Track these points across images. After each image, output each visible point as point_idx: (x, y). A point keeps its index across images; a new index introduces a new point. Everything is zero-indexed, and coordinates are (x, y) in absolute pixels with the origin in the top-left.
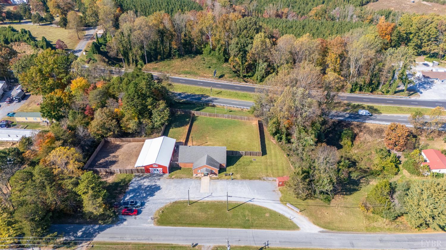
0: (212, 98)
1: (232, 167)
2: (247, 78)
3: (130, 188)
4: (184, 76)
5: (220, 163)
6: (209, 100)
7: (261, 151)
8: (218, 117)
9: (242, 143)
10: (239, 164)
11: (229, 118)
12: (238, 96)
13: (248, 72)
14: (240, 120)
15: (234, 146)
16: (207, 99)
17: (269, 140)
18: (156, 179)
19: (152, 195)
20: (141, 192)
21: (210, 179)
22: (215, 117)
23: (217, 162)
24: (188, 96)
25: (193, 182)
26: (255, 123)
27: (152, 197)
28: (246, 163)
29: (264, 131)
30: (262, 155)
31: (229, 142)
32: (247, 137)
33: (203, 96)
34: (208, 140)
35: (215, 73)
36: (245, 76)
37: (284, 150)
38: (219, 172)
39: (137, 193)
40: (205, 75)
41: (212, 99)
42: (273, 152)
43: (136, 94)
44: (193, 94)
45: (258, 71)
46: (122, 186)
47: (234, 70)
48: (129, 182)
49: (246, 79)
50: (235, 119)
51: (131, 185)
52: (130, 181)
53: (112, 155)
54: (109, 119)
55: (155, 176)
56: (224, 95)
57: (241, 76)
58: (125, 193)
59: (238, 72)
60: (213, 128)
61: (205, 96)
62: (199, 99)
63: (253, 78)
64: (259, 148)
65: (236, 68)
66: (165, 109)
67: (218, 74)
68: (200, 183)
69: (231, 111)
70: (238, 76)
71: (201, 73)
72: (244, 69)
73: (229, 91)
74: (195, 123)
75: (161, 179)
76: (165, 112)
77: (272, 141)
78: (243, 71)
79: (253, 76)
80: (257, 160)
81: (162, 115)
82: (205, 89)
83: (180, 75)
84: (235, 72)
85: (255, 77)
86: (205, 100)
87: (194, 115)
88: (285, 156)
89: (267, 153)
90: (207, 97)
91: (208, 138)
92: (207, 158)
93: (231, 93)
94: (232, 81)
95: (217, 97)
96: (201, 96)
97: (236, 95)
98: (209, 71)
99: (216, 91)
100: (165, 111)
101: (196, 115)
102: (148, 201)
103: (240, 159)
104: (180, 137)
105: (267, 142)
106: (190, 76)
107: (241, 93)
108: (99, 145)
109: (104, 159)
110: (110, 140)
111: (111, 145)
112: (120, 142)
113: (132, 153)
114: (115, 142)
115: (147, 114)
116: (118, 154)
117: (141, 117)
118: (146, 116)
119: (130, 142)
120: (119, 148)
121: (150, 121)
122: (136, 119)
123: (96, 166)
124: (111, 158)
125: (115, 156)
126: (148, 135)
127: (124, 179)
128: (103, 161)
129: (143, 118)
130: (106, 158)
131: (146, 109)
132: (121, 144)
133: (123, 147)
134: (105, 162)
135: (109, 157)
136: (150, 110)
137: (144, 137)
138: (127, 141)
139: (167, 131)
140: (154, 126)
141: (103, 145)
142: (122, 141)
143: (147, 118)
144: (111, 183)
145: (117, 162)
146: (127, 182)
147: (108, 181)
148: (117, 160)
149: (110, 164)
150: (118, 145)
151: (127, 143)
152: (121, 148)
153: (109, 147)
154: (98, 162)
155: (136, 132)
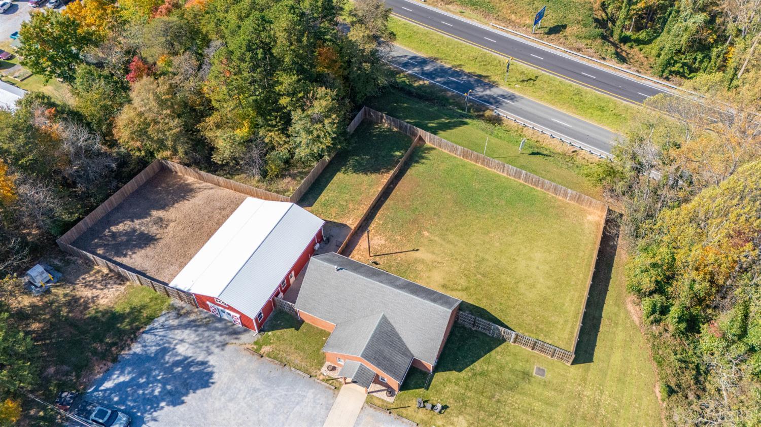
0: (501, 93)
1: (453, 375)
2: (631, 47)
3: (137, 348)
4: (459, 9)
5: (417, 356)
6: (490, 96)
7: (572, 348)
8: (488, 165)
9: (522, 287)
10: (482, 374)
11: (519, 178)
12: (578, 102)
13: (638, 28)
14: (551, 194)
15: (493, 290)
16: (488, 92)
17: (620, 303)
18: (214, 342)
19: (175, 399)
20: (154, 377)
21: (367, 402)
22: (479, 165)
23: (405, 352)
24: (443, 72)
25: (310, 394)
26: (597, 219)
27: (171, 408)
28: (507, 375)
29: (616, 259)
30: (575, 362)
31: (481, 271)
32: (547, 268)
33: (480, 80)
34: (426, 242)
35: (540, 16)
36: (625, 40)
37: (660, 363)
38: (403, 387)
39: (140, 375)
40: (513, 17)
41: (503, 96)
42: (617, 358)
43: (249, 55)
44: (458, 69)
45: (669, 32)
46: (121, 332)
47: (600, 15)
48: (146, 324)
49: (625, 47)
50: (537, 186)
51: (144, 335)
52: (151, 319)
53: (156, 214)
54: (164, 112)
55: (216, 329)
56: (542, 89)
57: (616, 37)
58: (115, 360)
59: (610, 25)
60: (455, 202)
61: (486, 81)
62: (467, 87)
63: (647, 48)
64: (572, 327)
65: (609, 11)
66: (327, 117)
67: (550, 21)
68: (328, 409)
69: (538, 153)
70: (604, 38)
71: (505, 11)
72: (631, 18)
73: (558, 79)
74: (415, 171)
75: (229, 348)
76: (326, 125)
77: (630, 307)
78: (627, 23)
79: (649, 42)
80: (549, 376)
81: (315, 133)
82: (495, 59)
83: (450, 6)
84: (601, 23)
85: (653, 48)
86: (481, 94)
87: (424, 142)
88: (657, 390)
89: (594, 360)
90: (491, 85)
91: (426, 233)
92: (380, 325)
93: (563, 88)
94: (579, 50)
95: (517, 93)
96: (476, 81)
97: (576, 98)
98: (527, 7)
99: (522, 73)
100: (326, 121)
101: (428, 144)
102: (155, 420)
103: (493, 353)
104: (351, 206)
105: (609, 307)
106: (473, 15)
107: (592, 93)
108: (135, 174)
109: (133, 221)
110: (172, 167)
111: (171, 182)
112: (196, 180)
113: (204, 224)
114: (186, 176)
115: (276, 117)
116: (173, 215)
117: (261, 123)
118: (274, 123)
119: (219, 186)
120: (185, 196)
121: (284, 139)
122: (246, 125)
123: (101, 238)
124: (150, 224)
125: (161, 219)
126: (272, 179)
127: (141, 309)
128: (126, 228)
129: (265, 128)
130: (137, 219)
131: (276, 105)
132: (198, 185)
133: (194, 197)
134: (130, 231)
135: (146, 220)
136: (285, 111)
137: (259, 181)
138: (212, 182)
139: (328, 175)
140: (292, 155)
141: (151, 175)
142: (201, 178)
143: (276, 129)
144: (100, 311)
145: (155, 242)
146: (143, 321)
147: (100, 299)
148: (158, 236)
149: (135, 243)
150: (188, 184)
151: (211, 187)
152: (189, 200)
153: (163, 187)
154: (111, 226)
155: (238, 164)
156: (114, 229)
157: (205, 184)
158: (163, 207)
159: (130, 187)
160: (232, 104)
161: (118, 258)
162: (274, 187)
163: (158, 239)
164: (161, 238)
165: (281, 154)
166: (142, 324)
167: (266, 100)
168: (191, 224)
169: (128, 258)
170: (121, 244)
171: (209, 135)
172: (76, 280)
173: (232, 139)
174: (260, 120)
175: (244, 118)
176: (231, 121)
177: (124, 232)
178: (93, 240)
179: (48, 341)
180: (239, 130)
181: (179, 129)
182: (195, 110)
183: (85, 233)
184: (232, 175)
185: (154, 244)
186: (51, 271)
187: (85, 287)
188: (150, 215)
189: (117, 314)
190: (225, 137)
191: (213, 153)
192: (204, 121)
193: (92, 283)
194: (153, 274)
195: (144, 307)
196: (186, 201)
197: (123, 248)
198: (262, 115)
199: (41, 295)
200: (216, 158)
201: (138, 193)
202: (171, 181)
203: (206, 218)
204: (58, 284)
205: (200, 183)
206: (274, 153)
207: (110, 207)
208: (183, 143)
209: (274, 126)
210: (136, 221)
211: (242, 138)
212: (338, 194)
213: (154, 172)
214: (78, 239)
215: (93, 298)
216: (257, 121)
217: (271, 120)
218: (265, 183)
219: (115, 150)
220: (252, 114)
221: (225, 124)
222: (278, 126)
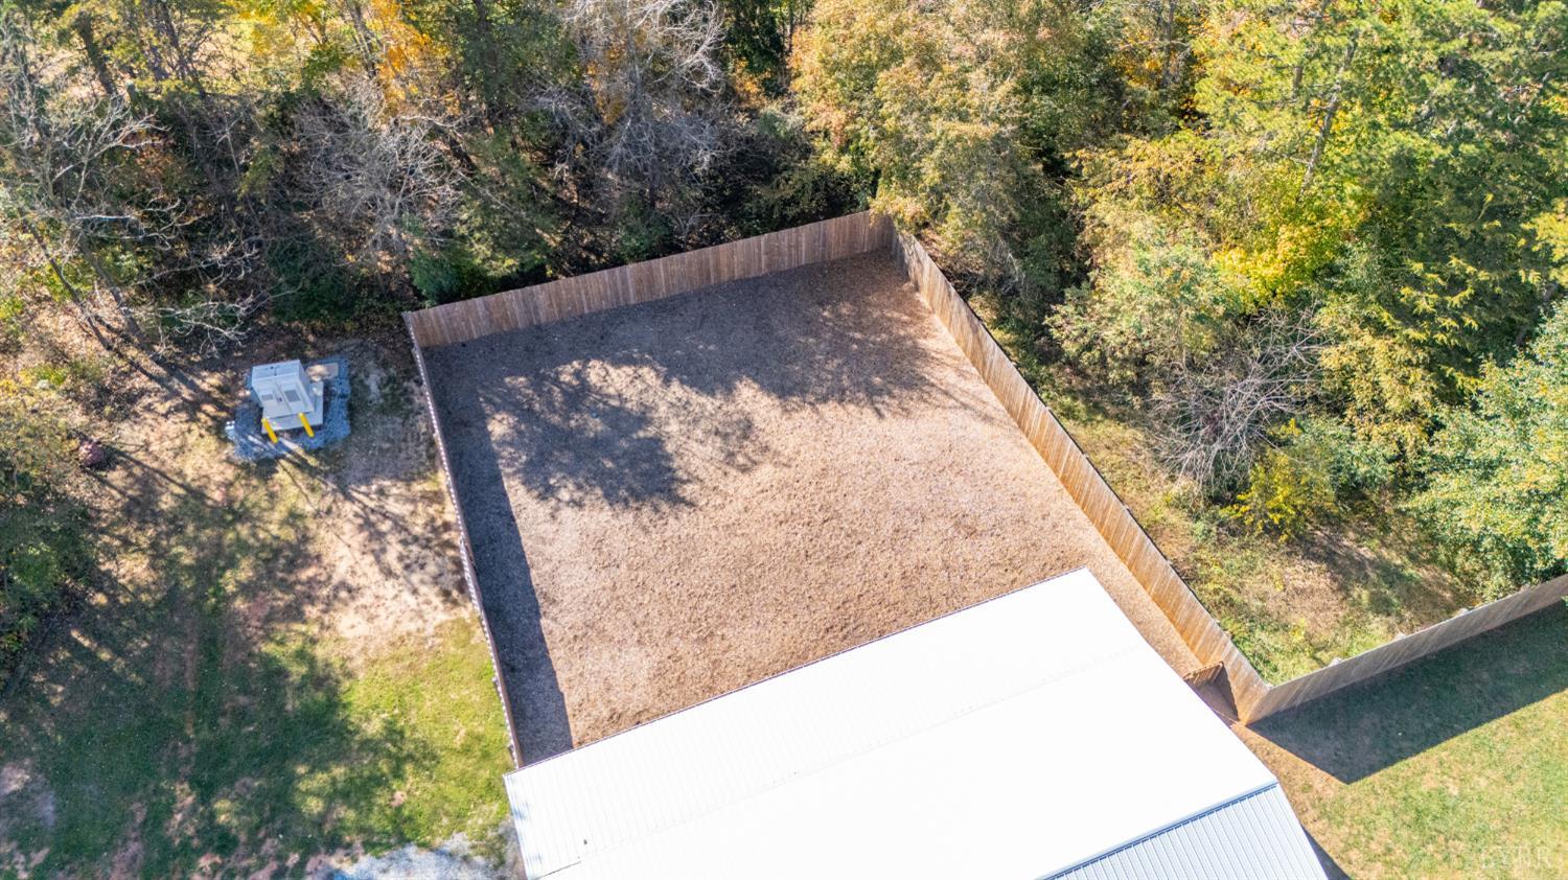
46: (281, 809)
52: (398, 835)
53: (751, 398)
54: (987, 35)
108: (784, 223)
109: (667, 382)
110: (914, 263)
111: (876, 314)
112: (959, 352)
113: (863, 549)
114: (936, 318)
115: (1456, 284)
116: (792, 442)
117: (1357, 274)
118: (1425, 303)
119: (1020, 425)
120: (880, 392)
121: (1418, 396)
122: (1284, 247)
123: (538, 381)
124: (703, 424)
125: (747, 428)
126: (1237, 530)
127: (410, 757)
128: (628, 393)
129: (1363, 304)
130: (682, 382)
131: (1504, 229)
132: (949, 377)
133: (907, 412)
134: (629, 413)
135: (703, 400)
136: (1533, 277)
137: (1178, 504)
138: (1004, 395)
139: (1521, 666)
140: (1408, 480)
141: (837, 251)
142: (978, 358)
143: (1413, 333)
144: (312, 661)
145: (665, 507)
146: (375, 821)
147: (353, 605)
148: (688, 491)
149: (609, 464)
150: (924, 355)
151: (989, 410)
152: (880, 415)
153: (839, 316)
154: (598, 357)
155: (1141, 388)
156: (595, 372)
157: (976, 386)
158: (784, 389)
159: (740, 255)
160: (1285, 126)
161: (522, 490)
162: (1223, 567)
163: (683, 500)
164: (691, 504)
165: (1356, 450)
166: (361, 830)
167: (1469, 182)
168: (820, 517)
169: (542, 510)
170: (566, 439)
171: (1106, 210)
172: (360, 481)
173: (1180, 287)
174: (1361, 262)
175: (1293, 215)
176: (1230, 201)
177: (615, 403)
178: (512, 374)
179: (105, 655)
180: (1236, 254)
181: (993, 128)
182: (1118, 92)
183: (514, 333)
184: (1096, 408)
185: (656, 510)
186: (336, 402)
187: (361, 528)
188: (729, 390)
189: (341, 715)
190: (1154, 256)
191: (1068, 293)
192: (1119, 148)
193: (385, 526)
194: (557, 633)
195: (426, 758)
196: (868, 412)
197: (566, 458)
198: (1385, 241)
199: (245, 467)
200: (1067, 324)
201: (751, 289)
202: (880, 306)
203: (887, 530)
204: (312, 461)
205: (961, 374)
206: (1329, 427)
207: (638, 292)
208: (983, 197)
209: (1409, 315)
210: (675, 386)
211: (1229, 297)
212: (1520, 805)
213: (851, 246)
214: (480, 340)
215: (343, 585)
216: (1343, 251)
217: (1417, 283)
218: (1200, 526)
219: (773, 108)
220: (1348, 213)
221: (1195, 199)
222: (1435, 328)
